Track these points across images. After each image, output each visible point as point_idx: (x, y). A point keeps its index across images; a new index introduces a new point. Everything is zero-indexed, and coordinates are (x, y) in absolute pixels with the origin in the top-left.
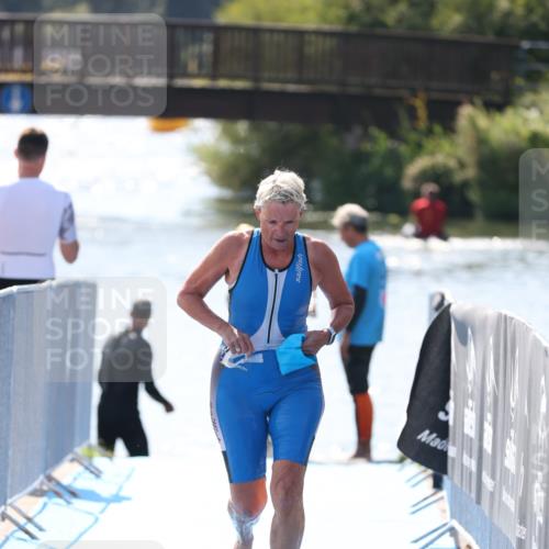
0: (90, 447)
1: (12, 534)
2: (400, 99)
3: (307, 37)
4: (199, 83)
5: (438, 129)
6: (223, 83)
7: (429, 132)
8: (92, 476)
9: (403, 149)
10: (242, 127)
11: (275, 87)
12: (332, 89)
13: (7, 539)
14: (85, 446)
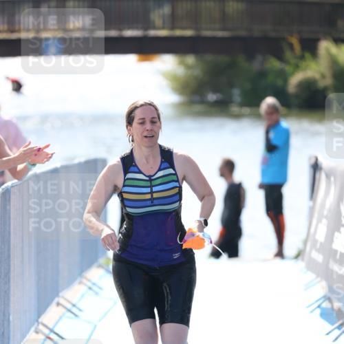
0: (109, 259)
1: (64, 314)
4: (163, 33)
5: (307, 55)
6: (178, 33)
7: (302, 58)
9: (288, 68)
12: (242, 33)
13: (61, 318)
14: (104, 258)
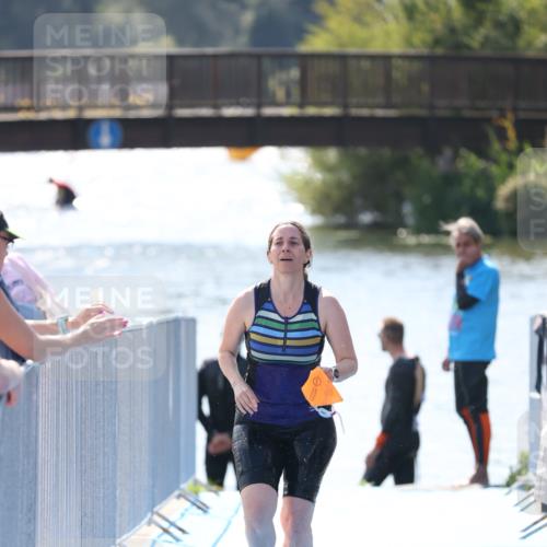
0: (196, 482)
2: (489, 120)
3: (394, 61)
4: (288, 111)
6: (311, 111)
7: (520, 150)
10: (332, 154)
11: (365, 112)
14: (190, 482)
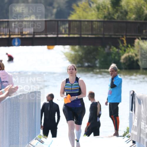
3: (94, 22)
4: (65, 36)
5: (129, 46)
6: (71, 36)
8: (41, 143)
9: (120, 51)
10: (77, 47)
14: (39, 135)
